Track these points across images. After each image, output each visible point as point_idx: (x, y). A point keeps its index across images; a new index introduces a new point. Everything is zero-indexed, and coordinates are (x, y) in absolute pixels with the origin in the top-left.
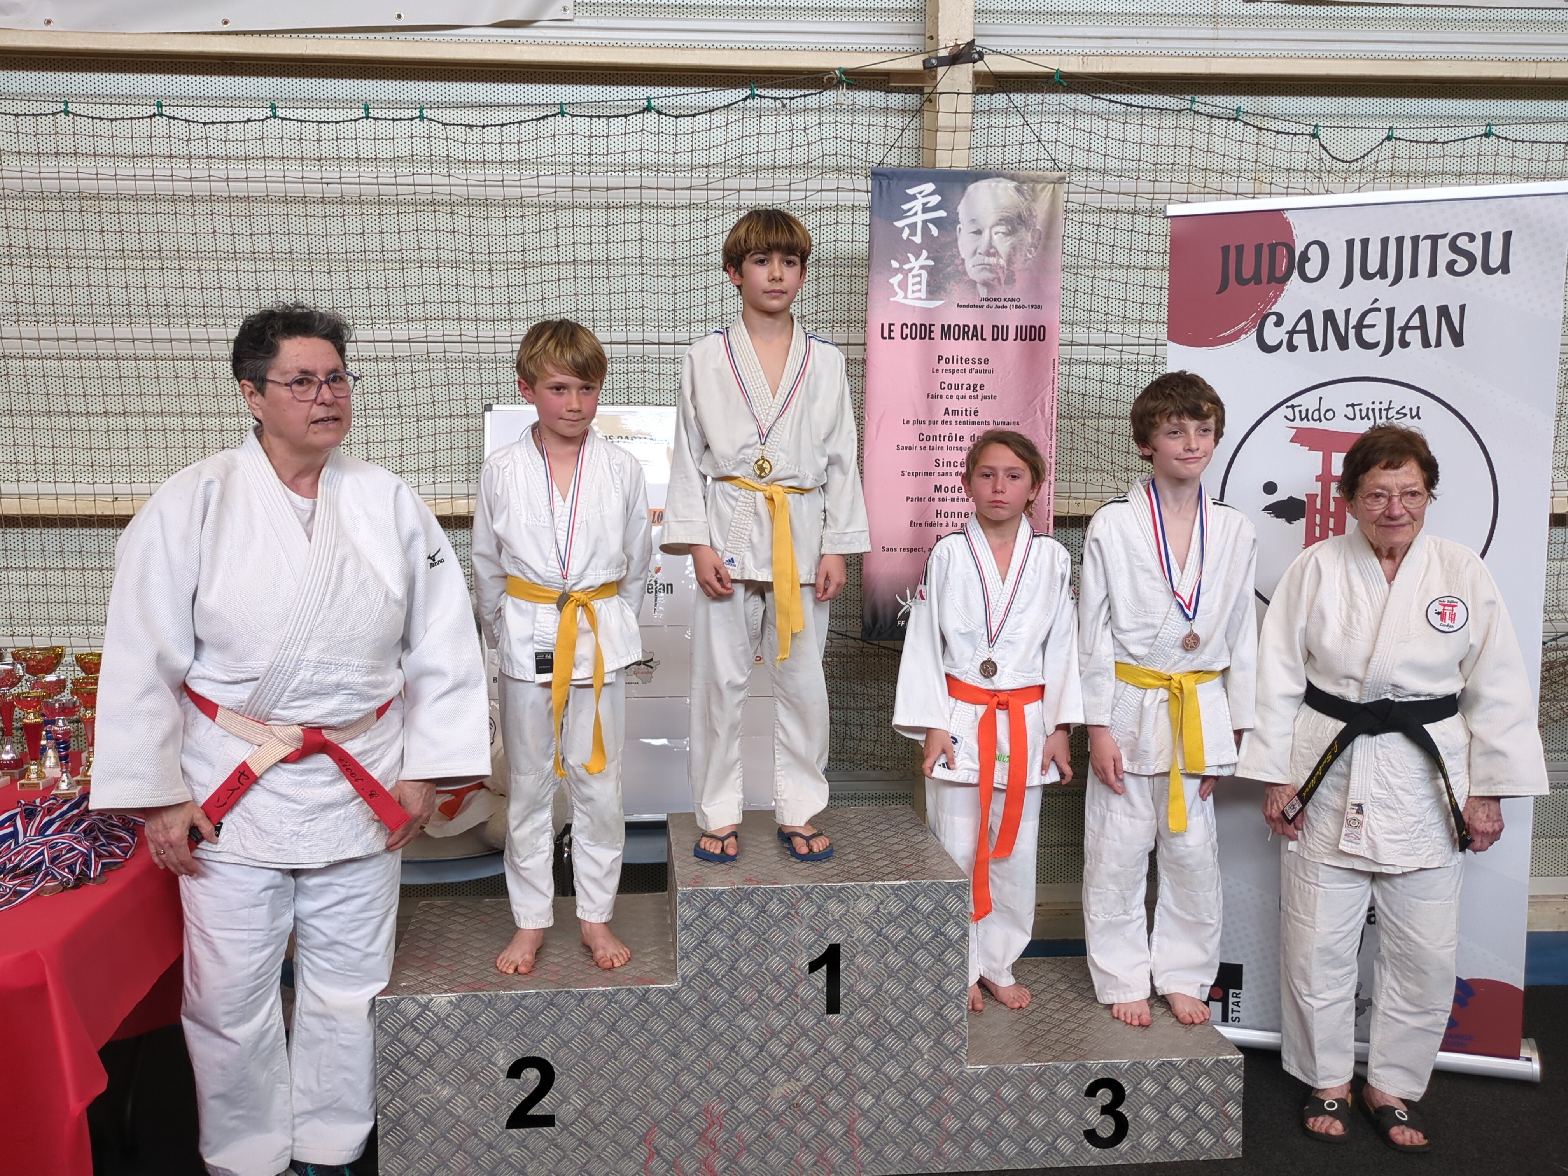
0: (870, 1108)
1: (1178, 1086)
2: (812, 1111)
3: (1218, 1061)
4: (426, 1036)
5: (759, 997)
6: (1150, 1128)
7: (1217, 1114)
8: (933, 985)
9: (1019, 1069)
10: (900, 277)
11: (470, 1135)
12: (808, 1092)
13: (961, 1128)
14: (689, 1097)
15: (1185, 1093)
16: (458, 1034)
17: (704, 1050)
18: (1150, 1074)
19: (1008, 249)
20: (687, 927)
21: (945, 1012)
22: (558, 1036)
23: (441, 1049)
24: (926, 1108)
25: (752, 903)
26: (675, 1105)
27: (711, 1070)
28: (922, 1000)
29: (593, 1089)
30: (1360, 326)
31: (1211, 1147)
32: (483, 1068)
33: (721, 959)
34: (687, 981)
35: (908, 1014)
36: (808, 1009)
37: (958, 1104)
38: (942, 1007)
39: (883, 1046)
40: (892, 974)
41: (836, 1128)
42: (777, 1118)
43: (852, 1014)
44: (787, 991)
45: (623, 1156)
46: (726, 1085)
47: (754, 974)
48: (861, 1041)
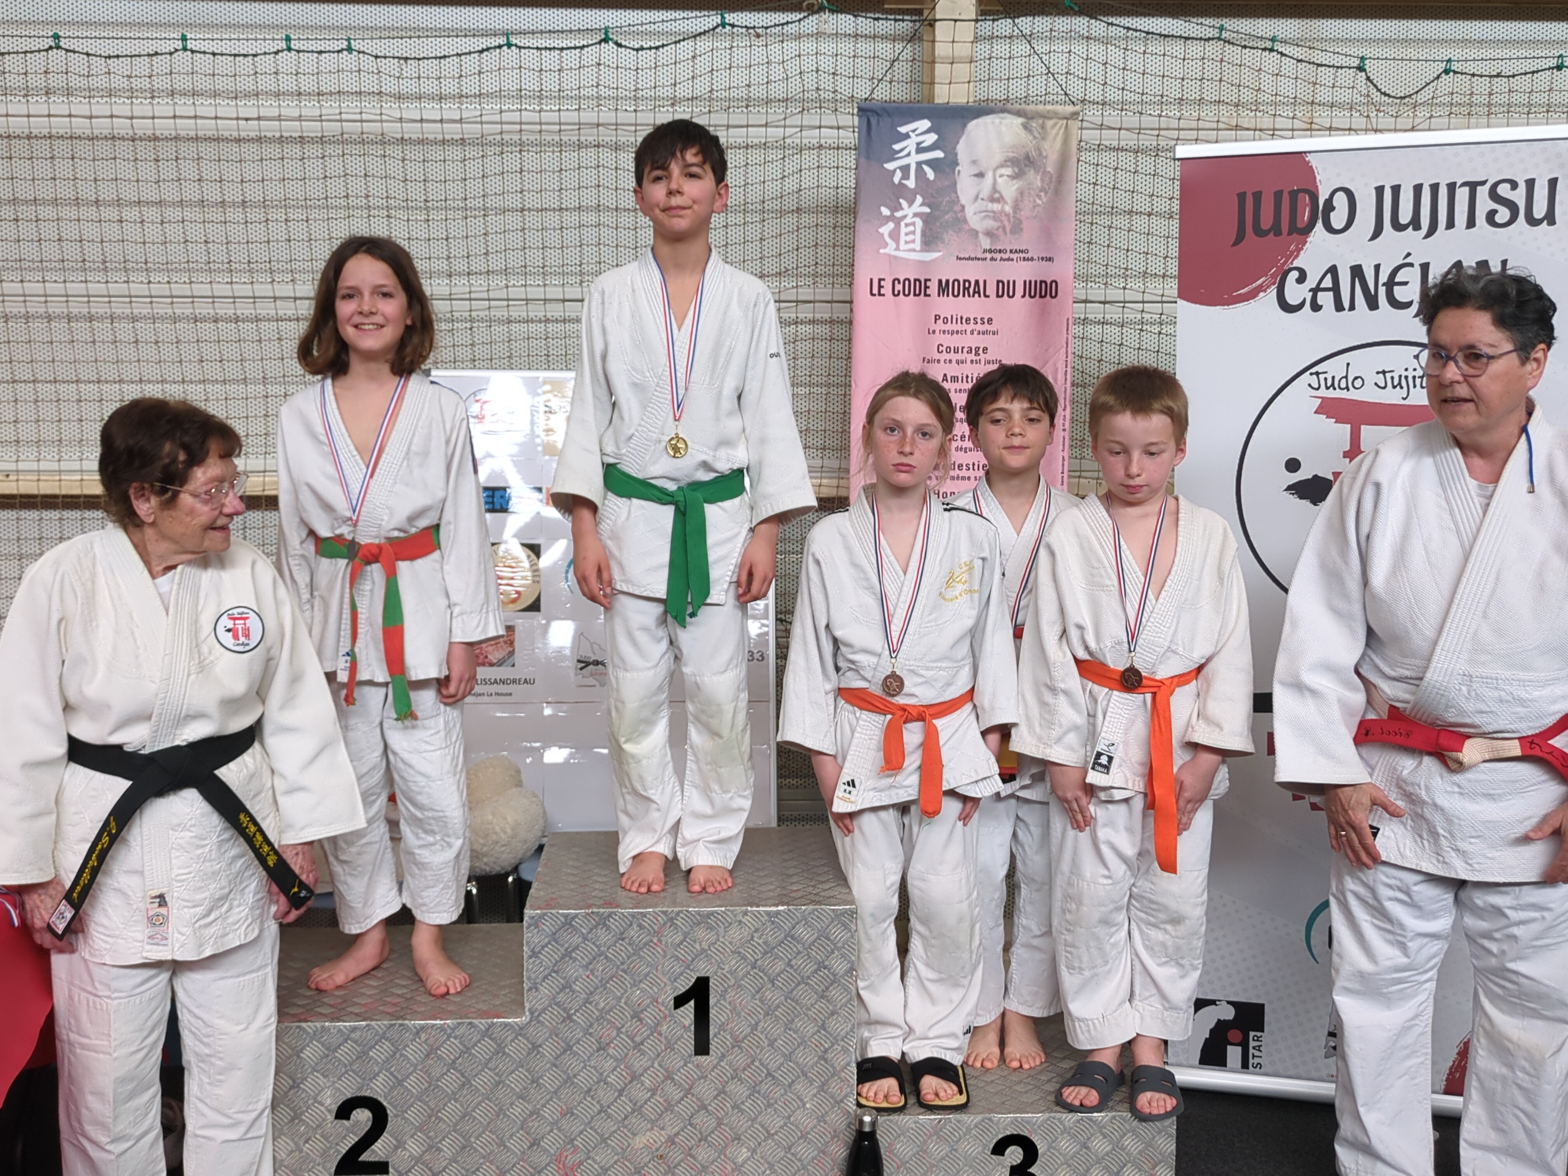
0: (745, 1162)
2: (678, 1164)
5: (618, 1035)
8: (816, 1025)
9: (916, 1122)
10: (891, 225)
12: (673, 1143)
14: (539, 1144)
17: (555, 1092)
19: (1014, 194)
20: (535, 954)
21: (830, 1055)
22: (391, 1073)
24: (807, 1165)
25: (609, 929)
26: (524, 1153)
27: (563, 1115)
28: (804, 1042)
29: (432, 1134)
30: (1391, 284)
32: (308, 1107)
33: (574, 991)
34: (535, 1016)
35: (788, 1057)
36: (673, 1049)
38: (826, 1050)
39: (758, 1092)
40: (769, 1012)
42: (638, 1170)
43: (723, 1056)
44: (650, 1027)
46: (581, 1132)
47: (611, 1010)
48: (731, 1087)
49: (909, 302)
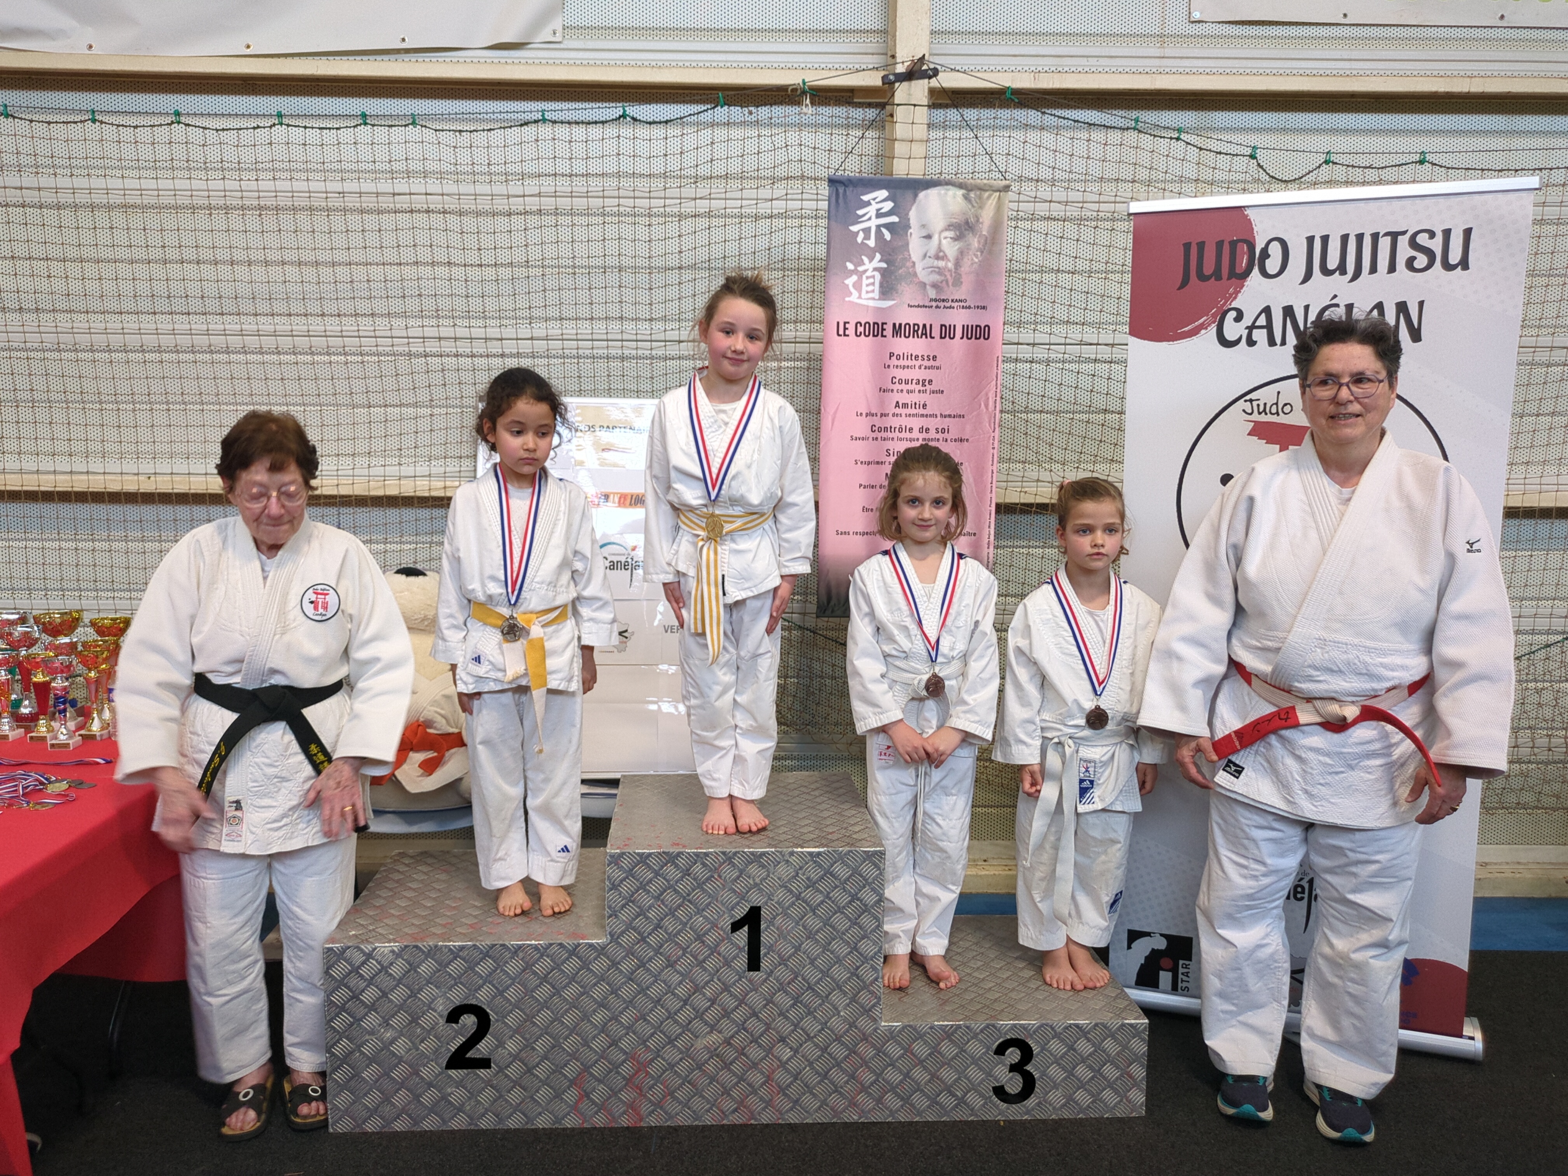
0: (789, 1060)
1: (1084, 1047)
2: (733, 1062)
3: (1123, 1025)
4: (370, 982)
5: (684, 954)
6: (1056, 1086)
7: (1122, 1075)
8: (849, 946)
9: (931, 1028)
10: (855, 278)
11: (411, 1074)
12: (729, 1044)
13: (875, 1082)
14: (617, 1045)
15: (1090, 1055)
16: (400, 982)
17: (631, 1002)
18: (1057, 1035)
19: (956, 253)
20: (614, 887)
21: (861, 972)
22: (493, 985)
23: (385, 994)
24: (842, 1062)
25: (677, 866)
26: (604, 1051)
27: (637, 1021)
28: (839, 961)
29: (528, 1036)
31: (1115, 1105)
32: (424, 1013)
33: (647, 918)
34: (614, 938)
35: (825, 973)
36: (730, 966)
37: (872, 1058)
38: (858, 968)
39: (801, 1002)
40: (811, 936)
41: (756, 1078)
42: (700, 1067)
43: (772, 972)
44: (710, 948)
45: (555, 1097)
46: (652, 1035)
47: (678, 933)
48: (779, 997)
49: (866, 342)
